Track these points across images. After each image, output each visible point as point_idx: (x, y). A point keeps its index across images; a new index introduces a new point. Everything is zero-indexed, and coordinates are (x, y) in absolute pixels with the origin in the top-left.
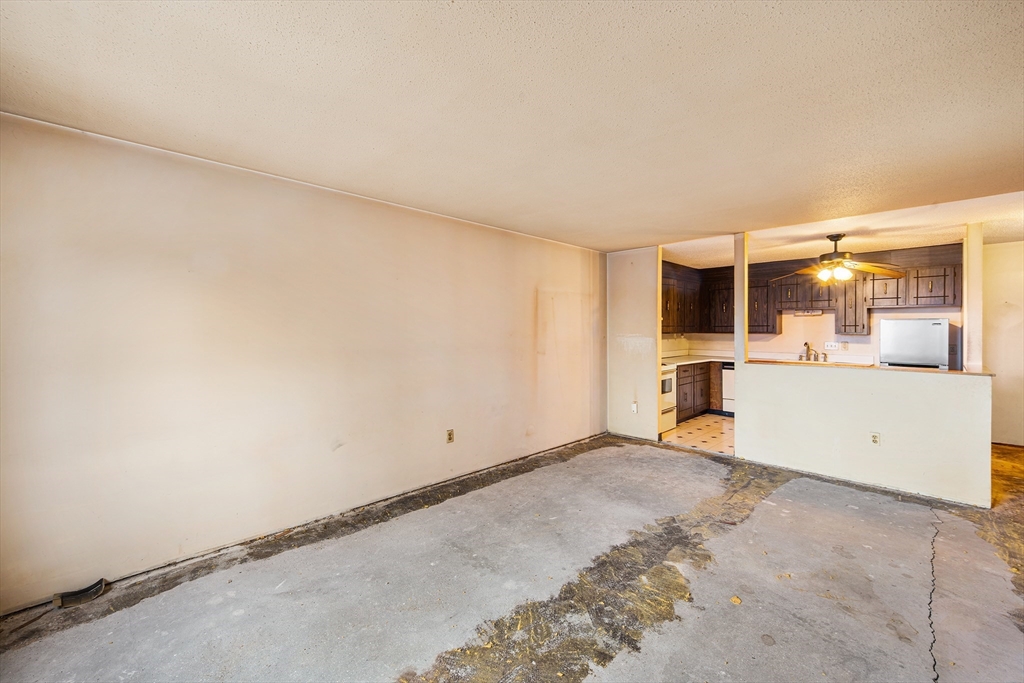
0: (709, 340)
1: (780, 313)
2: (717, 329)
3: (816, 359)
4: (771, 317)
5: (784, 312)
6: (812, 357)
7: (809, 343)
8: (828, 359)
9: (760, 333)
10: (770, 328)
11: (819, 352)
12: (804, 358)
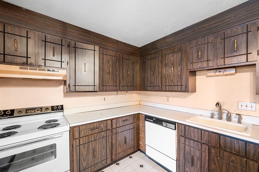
0: (149, 95)
1: (193, 73)
2: (148, 88)
3: (229, 119)
4: (184, 77)
5: (197, 73)
6: (224, 116)
7: (221, 102)
8: (243, 121)
9: (176, 91)
10: (183, 87)
11: (231, 111)
12: (216, 116)
